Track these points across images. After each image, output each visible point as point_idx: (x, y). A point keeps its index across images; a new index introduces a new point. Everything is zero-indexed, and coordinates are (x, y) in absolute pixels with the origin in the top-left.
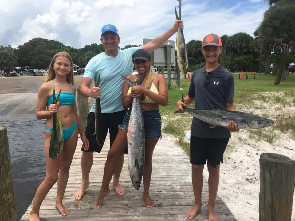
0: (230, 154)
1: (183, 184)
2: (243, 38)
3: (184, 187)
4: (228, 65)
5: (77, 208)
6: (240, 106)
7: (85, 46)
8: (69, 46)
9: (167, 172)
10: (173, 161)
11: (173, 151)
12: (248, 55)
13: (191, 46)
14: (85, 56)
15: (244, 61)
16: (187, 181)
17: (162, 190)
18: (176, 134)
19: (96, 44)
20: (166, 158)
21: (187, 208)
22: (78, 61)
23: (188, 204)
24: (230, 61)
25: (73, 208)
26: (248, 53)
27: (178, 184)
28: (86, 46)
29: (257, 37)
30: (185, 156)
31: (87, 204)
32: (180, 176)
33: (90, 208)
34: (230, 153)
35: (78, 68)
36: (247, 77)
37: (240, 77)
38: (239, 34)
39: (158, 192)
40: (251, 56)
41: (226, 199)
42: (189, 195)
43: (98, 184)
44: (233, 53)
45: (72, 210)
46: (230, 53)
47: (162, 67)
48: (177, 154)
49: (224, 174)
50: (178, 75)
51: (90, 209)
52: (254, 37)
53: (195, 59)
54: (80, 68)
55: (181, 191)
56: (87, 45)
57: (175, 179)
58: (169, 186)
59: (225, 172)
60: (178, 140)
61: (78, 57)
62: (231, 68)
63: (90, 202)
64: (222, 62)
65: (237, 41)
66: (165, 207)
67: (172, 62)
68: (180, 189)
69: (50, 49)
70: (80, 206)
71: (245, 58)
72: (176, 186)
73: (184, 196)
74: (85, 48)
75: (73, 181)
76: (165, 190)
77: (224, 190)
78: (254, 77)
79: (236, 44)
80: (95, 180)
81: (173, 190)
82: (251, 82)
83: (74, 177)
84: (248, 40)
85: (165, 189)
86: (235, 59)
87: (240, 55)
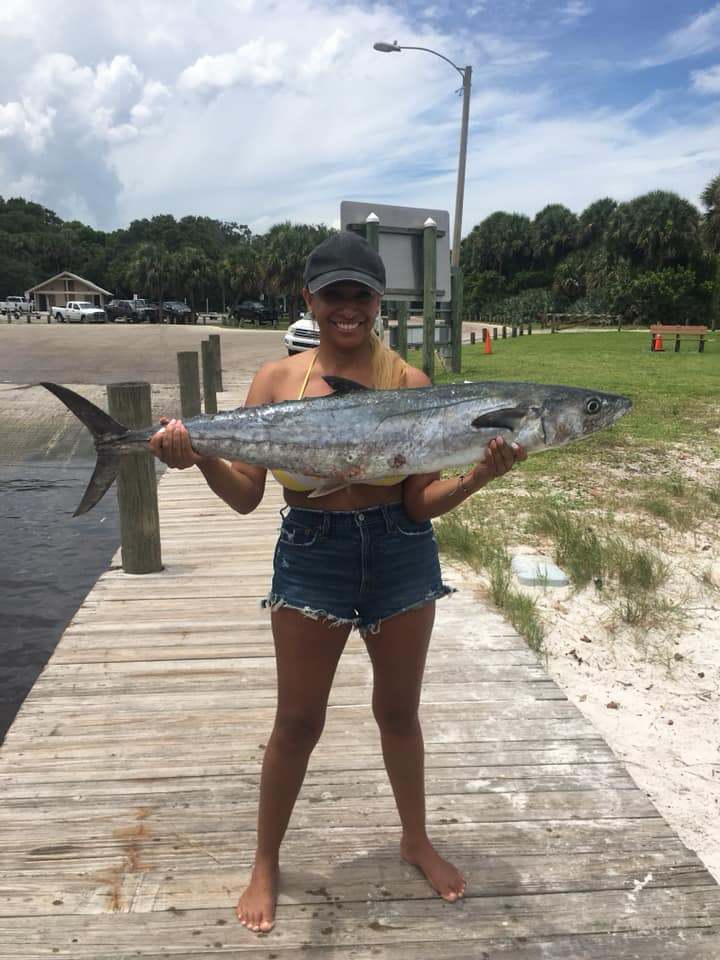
0: (677, 639)
1: (536, 783)
2: (667, 211)
3: (542, 796)
4: (611, 301)
5: (117, 906)
6: (679, 450)
7: (132, 224)
8: (75, 222)
9: (465, 723)
10: (481, 676)
11: (474, 630)
12: (679, 267)
13: (490, 232)
14: (132, 257)
15: (663, 289)
16: (549, 768)
17: (456, 817)
18: (476, 561)
19: (170, 218)
20: (452, 660)
21: (570, 903)
22: (106, 275)
23: (571, 883)
24: (619, 288)
25: (97, 911)
26: (681, 261)
27: (516, 782)
28: (137, 222)
29: (712, 208)
30: (522, 653)
31: (155, 889)
32: (518, 746)
33: (172, 910)
34: (679, 636)
35: (108, 299)
36: (678, 342)
37: (654, 342)
38: (651, 195)
39: (444, 822)
40: (689, 272)
41: (696, 835)
42: (569, 839)
43: (201, 783)
44: (629, 260)
45: (96, 919)
46: (622, 260)
47: (403, 303)
48: (490, 646)
49: (671, 723)
50: (453, 334)
51: (171, 915)
52: (702, 210)
53: (504, 278)
54: (115, 298)
55: (533, 817)
56: (140, 219)
57: (501, 758)
58: (481, 792)
59: (672, 716)
60: (488, 584)
61: (108, 259)
62: (623, 313)
63: (169, 878)
64: (593, 291)
65: (645, 222)
66: (482, 902)
67: (439, 287)
68: (529, 807)
69: (11, 231)
70: (128, 898)
71: (666, 278)
72: (508, 796)
73: (549, 842)
74: (131, 229)
75: (97, 768)
76: (467, 813)
77: (682, 797)
78: (702, 343)
79: (640, 230)
80: (189, 764)
81: (501, 811)
82: (694, 362)
83: (101, 752)
84: (684, 219)
85: (468, 810)
86: (636, 282)
87: (654, 270)
